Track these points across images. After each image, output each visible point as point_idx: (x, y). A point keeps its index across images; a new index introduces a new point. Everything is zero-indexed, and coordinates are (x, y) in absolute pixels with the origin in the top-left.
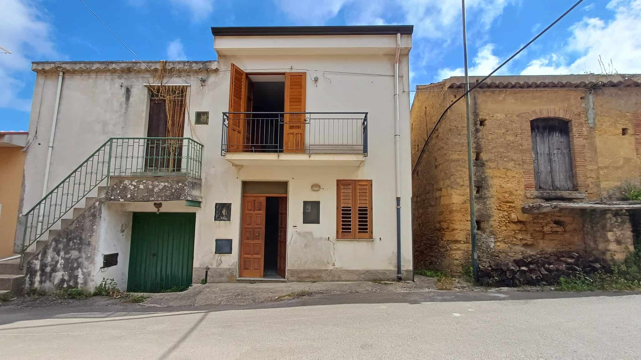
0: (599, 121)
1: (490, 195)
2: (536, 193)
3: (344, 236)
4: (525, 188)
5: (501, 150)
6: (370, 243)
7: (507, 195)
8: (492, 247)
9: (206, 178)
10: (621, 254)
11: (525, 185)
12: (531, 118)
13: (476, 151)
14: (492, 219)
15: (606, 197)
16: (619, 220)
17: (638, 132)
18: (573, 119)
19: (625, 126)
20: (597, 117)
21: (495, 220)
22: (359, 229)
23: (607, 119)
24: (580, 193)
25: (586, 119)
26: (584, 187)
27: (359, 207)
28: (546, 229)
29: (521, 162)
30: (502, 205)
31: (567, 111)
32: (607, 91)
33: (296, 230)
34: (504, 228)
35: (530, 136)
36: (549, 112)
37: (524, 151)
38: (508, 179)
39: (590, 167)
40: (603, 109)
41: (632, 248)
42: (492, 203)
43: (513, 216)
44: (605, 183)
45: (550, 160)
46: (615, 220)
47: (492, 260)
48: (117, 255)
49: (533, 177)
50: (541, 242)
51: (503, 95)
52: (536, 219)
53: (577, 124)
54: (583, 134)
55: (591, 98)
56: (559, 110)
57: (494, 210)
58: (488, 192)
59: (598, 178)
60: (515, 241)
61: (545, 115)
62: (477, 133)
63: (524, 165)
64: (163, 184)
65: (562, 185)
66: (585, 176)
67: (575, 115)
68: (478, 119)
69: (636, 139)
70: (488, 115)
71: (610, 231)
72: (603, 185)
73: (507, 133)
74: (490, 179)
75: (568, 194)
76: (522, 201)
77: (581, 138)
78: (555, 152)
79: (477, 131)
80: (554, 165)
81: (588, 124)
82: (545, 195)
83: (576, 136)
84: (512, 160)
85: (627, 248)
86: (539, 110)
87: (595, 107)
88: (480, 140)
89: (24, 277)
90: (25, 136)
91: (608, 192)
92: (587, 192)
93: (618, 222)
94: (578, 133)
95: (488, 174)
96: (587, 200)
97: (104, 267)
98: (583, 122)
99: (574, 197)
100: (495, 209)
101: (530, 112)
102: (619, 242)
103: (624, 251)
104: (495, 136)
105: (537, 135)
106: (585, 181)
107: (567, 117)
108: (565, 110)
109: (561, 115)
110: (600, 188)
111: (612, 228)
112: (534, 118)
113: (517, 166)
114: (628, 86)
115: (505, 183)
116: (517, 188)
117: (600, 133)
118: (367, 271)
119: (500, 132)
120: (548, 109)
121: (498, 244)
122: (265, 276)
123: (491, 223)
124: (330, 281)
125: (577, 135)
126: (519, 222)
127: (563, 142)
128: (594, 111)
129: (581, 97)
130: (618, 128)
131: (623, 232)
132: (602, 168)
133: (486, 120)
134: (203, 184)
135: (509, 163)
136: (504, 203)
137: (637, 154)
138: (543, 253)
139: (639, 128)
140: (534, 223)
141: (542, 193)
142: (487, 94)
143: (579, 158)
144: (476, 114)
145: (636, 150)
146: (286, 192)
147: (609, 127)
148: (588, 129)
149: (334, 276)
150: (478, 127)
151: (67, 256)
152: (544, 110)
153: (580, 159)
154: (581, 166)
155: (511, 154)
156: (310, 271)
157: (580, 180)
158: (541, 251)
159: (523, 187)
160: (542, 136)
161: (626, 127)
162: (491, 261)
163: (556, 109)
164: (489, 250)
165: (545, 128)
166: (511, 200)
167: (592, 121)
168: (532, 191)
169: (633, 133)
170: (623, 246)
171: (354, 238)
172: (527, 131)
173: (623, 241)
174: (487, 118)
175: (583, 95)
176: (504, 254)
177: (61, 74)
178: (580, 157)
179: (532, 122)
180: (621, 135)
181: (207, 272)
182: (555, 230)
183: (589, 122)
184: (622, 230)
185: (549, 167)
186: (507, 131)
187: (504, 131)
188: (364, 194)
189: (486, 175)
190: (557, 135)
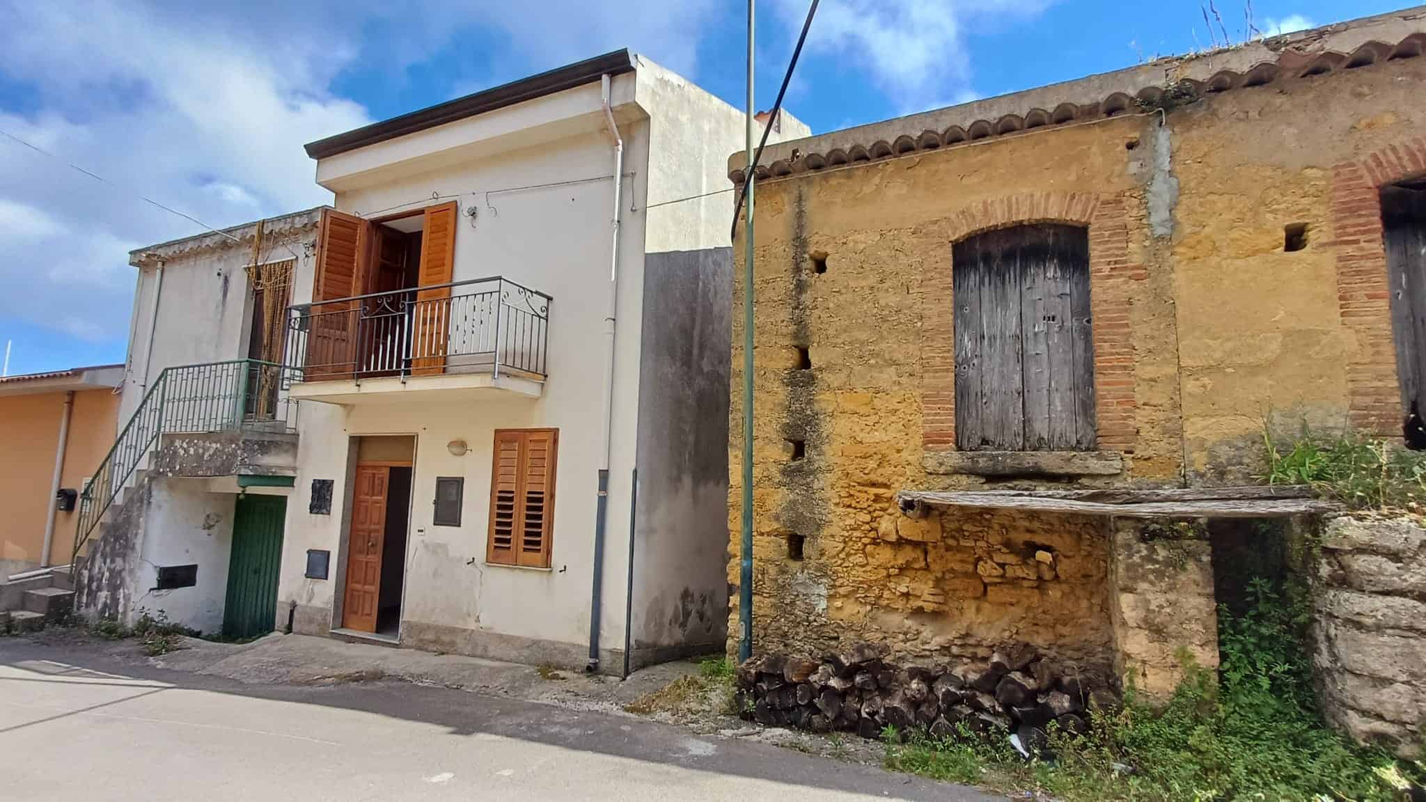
0: (1191, 212)
1: (822, 464)
2: (954, 458)
3: (498, 557)
4: (925, 444)
5: (863, 336)
6: (545, 576)
7: (872, 464)
8: (819, 609)
9: (305, 432)
10: (1162, 674)
11: (926, 435)
12: (954, 234)
13: (795, 343)
14: (825, 533)
15: (1203, 469)
16: (1162, 554)
17: (1355, 234)
18: (1092, 220)
19: (1298, 218)
20: (1184, 200)
21: (833, 536)
22: (527, 542)
23: (1221, 203)
24: (1100, 457)
25: (1144, 212)
26: (1119, 439)
27: (529, 493)
28: (987, 569)
29: (917, 367)
30: (857, 494)
31: (1073, 197)
32: (1227, 105)
33: (422, 538)
34: (859, 559)
35: (949, 288)
36: (1014, 207)
37: (927, 334)
38: (874, 418)
39: (1149, 371)
40: (1208, 171)
41: (1207, 658)
42: (828, 486)
43: (886, 526)
44: (1200, 423)
45: (1022, 357)
46: (1144, 553)
47: (820, 649)
48: (194, 568)
49: (951, 409)
50: (970, 607)
51: (877, 180)
52: (953, 537)
53: (1107, 233)
54: (1125, 262)
55: (1164, 139)
56: (1048, 195)
57: (832, 507)
58: (819, 455)
59: (1177, 406)
60: (888, 599)
61: (999, 217)
62: (800, 293)
63: (926, 375)
64: (214, 445)
65: (1057, 435)
66: (1128, 400)
67: (1103, 203)
68: (806, 256)
69: (1340, 259)
70: (831, 240)
71: (1126, 589)
72: (1195, 428)
73: (880, 286)
74: (828, 419)
75: (1059, 462)
76: (913, 481)
77: (1121, 275)
78: (1041, 327)
79: (801, 287)
80: (1033, 369)
81: (1150, 225)
82: (982, 462)
83: (1099, 271)
84: (895, 363)
85: (1185, 656)
86: (980, 206)
87: (1178, 168)
88: (808, 312)
89: (72, 596)
90: (120, 370)
91: (1212, 455)
92: (1131, 456)
93: (1157, 562)
94: (1109, 263)
95: (823, 405)
96: (1129, 480)
97: (159, 588)
98: (1130, 221)
99: (1078, 471)
100: (837, 504)
101: (953, 216)
102: (1158, 632)
103: (1174, 666)
104: (849, 297)
105: (982, 282)
106: (1125, 418)
107: (1074, 215)
108: (1066, 193)
109: (1054, 212)
110: (1181, 438)
111: (1135, 579)
112: (963, 231)
113: (904, 380)
114: (1316, 71)
115: (868, 429)
116: (902, 445)
117: (1192, 254)
118: (535, 643)
119: (864, 283)
120: (1009, 199)
121: (838, 603)
122: (378, 631)
123: (822, 542)
124: (468, 655)
125: (1106, 270)
126: (900, 543)
127: (1070, 295)
128: (1174, 181)
129: (1126, 141)
130: (1268, 227)
131: (1172, 596)
132: (1193, 373)
133: (827, 255)
134: (301, 443)
135: (881, 372)
136: (861, 488)
137: (1342, 315)
138: (972, 641)
139: (1360, 216)
140: (948, 548)
141: (972, 458)
142: (833, 182)
143: (1106, 345)
144: (800, 242)
145: (1341, 298)
146: (411, 456)
147: (1231, 228)
148: (1147, 243)
149: (475, 646)
150: (804, 277)
151: (113, 566)
152: (997, 206)
153: (1112, 346)
154: (1113, 368)
155: (890, 346)
156: (438, 629)
157: (1109, 414)
158: (963, 637)
159: (918, 440)
160: (999, 284)
161: (1301, 221)
162: (816, 651)
163: (1037, 195)
164: (811, 618)
165: (1009, 257)
166: (880, 480)
167: (1166, 215)
168: (943, 454)
169: (1333, 239)
170: (1173, 646)
171: (515, 563)
172: (941, 273)
173: (1172, 628)
174: (829, 251)
175: (1135, 135)
176: (852, 635)
177: (160, 265)
178: (1113, 340)
179: (958, 247)
180: (1282, 248)
181: (292, 612)
182: (1010, 572)
183: (1154, 219)
184: (1172, 588)
185: (1017, 378)
186: (882, 281)
187: (872, 280)
188: (539, 462)
189: (816, 407)
190: (1050, 274)
